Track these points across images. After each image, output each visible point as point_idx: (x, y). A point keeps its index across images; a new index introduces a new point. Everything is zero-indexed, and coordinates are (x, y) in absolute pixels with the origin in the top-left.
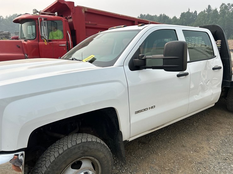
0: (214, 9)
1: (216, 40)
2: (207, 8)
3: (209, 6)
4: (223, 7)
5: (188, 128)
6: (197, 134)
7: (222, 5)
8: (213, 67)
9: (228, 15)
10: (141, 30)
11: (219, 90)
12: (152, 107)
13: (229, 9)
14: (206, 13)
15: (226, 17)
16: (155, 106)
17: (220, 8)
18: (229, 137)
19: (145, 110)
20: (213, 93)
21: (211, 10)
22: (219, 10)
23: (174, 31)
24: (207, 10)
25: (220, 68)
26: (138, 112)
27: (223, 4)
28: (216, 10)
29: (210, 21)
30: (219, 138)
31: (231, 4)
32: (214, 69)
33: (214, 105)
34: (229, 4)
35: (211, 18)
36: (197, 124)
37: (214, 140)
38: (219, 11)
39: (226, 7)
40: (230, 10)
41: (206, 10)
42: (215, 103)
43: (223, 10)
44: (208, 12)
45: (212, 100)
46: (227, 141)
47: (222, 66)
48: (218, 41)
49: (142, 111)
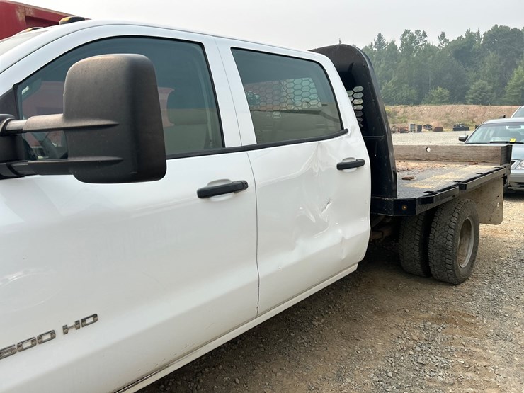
0: (389, 42)
2: (376, 39)
3: (380, 36)
4: (406, 39)
5: (296, 336)
6: (314, 355)
7: (405, 34)
8: (340, 161)
9: (417, 55)
12: (80, 324)
13: (419, 43)
14: (374, 49)
15: (413, 58)
16: (95, 316)
17: (402, 39)
18: (399, 358)
19: (37, 341)
20: (346, 237)
21: (383, 44)
22: (398, 44)
24: (376, 43)
25: (360, 164)
27: (407, 32)
28: (393, 43)
29: (382, 66)
30: (371, 364)
31: (422, 32)
32: (341, 167)
33: (354, 268)
34: (417, 32)
35: (385, 59)
36: (323, 320)
37: (356, 373)
38: (399, 46)
39: (412, 38)
40: (421, 44)
41: (374, 44)
42: (359, 263)
43: (407, 44)
44: (379, 48)
45: (343, 258)
46: (390, 374)
47: (366, 157)
48: (356, 89)
49: (20, 348)
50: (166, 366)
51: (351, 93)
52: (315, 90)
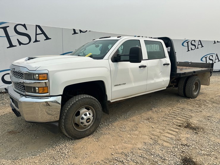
1: (167, 47)
8: (164, 63)
10: (119, 40)
11: (168, 79)
19: (120, 85)
20: (164, 80)
23: (139, 41)
25: (168, 64)
26: (116, 85)
32: (164, 65)
33: (165, 88)
45: (163, 84)
47: (170, 63)
48: (169, 47)
49: (118, 85)
50: (131, 96)
51: (167, 48)
52: (159, 47)
